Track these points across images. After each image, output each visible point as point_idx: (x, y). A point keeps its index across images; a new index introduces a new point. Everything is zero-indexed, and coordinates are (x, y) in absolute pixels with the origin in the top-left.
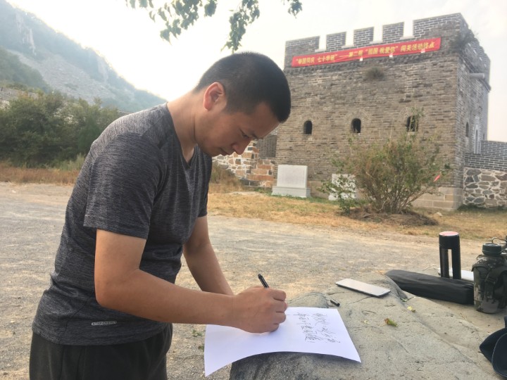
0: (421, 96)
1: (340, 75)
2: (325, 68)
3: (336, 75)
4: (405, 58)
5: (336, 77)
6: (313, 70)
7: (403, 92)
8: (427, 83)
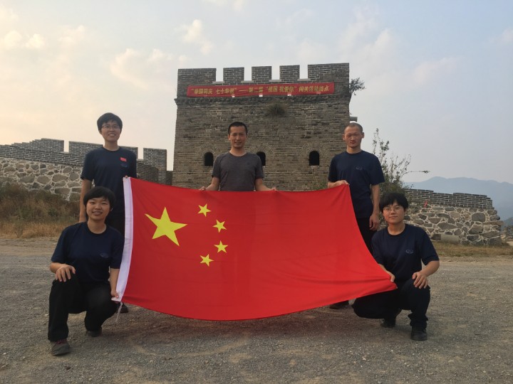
0: (320, 133)
1: (241, 108)
2: (225, 101)
3: (237, 108)
4: (303, 98)
5: (237, 110)
6: (211, 101)
7: (303, 129)
8: (325, 122)
